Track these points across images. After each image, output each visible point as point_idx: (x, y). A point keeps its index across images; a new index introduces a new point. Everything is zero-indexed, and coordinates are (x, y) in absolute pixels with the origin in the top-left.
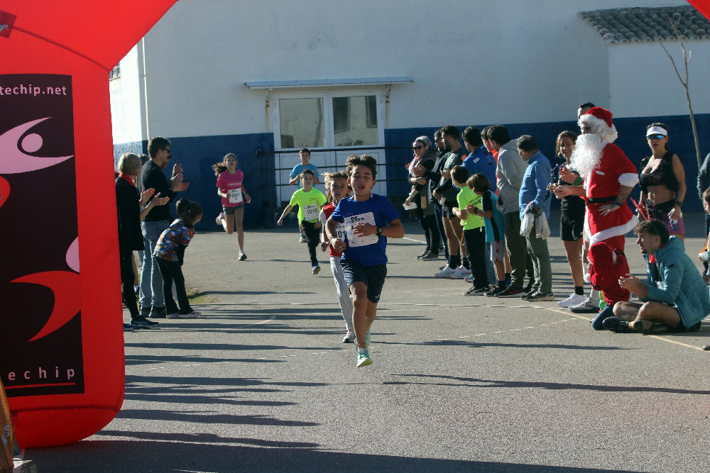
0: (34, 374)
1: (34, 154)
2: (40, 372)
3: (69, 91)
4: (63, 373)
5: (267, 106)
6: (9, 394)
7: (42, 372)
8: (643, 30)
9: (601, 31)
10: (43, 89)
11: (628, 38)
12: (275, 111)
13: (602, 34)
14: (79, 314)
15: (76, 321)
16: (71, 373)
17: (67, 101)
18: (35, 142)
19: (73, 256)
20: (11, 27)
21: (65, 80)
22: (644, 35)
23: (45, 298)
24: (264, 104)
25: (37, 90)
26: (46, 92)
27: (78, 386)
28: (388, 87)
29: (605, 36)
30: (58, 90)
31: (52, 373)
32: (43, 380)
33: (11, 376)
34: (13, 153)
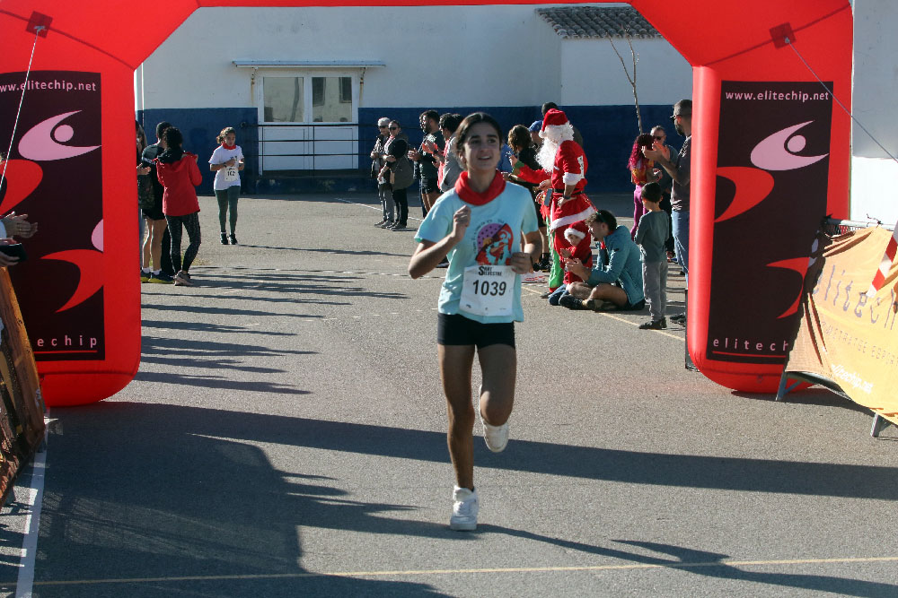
0: (61, 341)
1: (63, 143)
2: (66, 340)
3: (98, 87)
4: (87, 342)
5: (253, 83)
6: (38, 358)
7: (67, 339)
8: (592, 28)
9: (555, 27)
10: (76, 85)
11: (579, 34)
12: (259, 88)
13: (556, 30)
14: (102, 289)
15: (99, 295)
16: (93, 342)
17: (97, 95)
18: (66, 133)
19: (98, 237)
20: (48, 28)
21: (94, 77)
22: (593, 32)
23: (72, 274)
24: (250, 81)
25: (70, 86)
26: (78, 88)
27: (100, 353)
28: (363, 70)
29: (559, 31)
30: (88, 87)
31: (75, 341)
32: (68, 347)
33: (40, 342)
34: (46, 142)
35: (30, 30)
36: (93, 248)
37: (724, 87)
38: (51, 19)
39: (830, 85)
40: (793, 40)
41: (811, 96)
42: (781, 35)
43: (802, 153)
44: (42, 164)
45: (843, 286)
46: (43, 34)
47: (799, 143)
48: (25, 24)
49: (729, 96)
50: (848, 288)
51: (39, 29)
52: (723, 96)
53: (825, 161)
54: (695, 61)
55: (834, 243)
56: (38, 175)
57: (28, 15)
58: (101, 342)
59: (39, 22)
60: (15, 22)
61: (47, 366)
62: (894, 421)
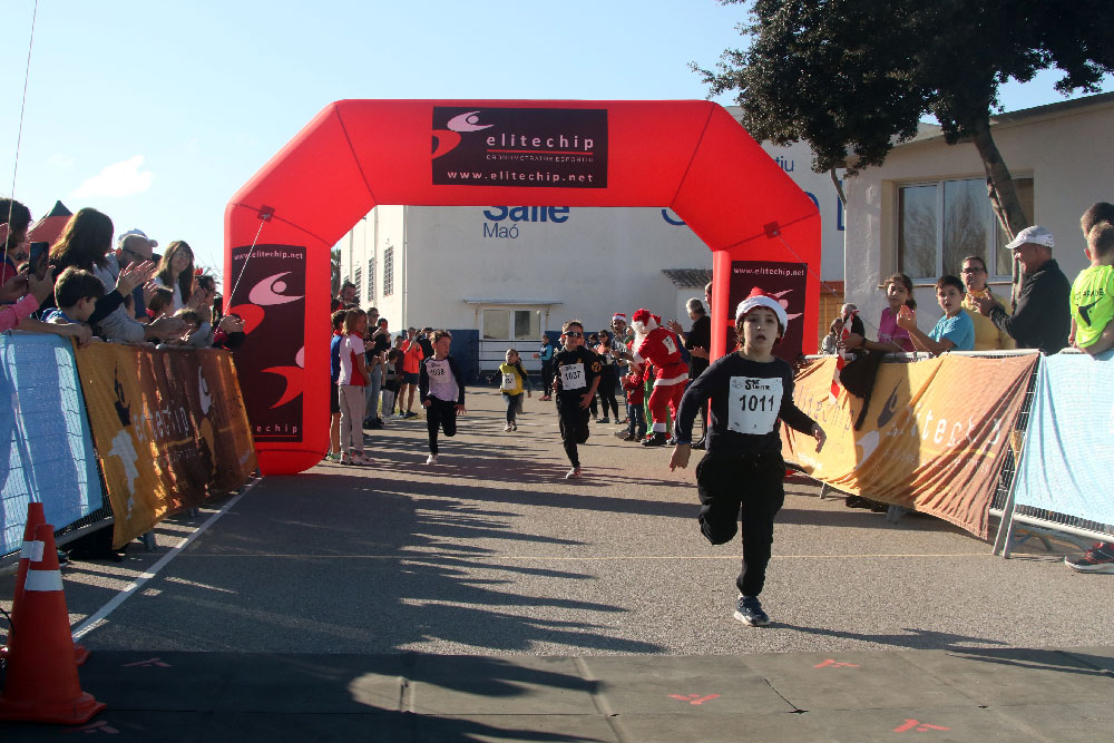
0: (272, 428)
1: (280, 294)
3: (305, 256)
4: (290, 430)
5: (476, 313)
6: (256, 440)
7: (277, 428)
8: (697, 282)
10: (289, 254)
11: (689, 286)
12: (481, 317)
13: (673, 282)
14: (302, 394)
15: (300, 397)
16: (295, 430)
17: (302, 263)
18: (281, 286)
19: (300, 358)
20: (272, 215)
21: (302, 250)
22: (698, 285)
23: (281, 383)
25: (285, 255)
26: (290, 256)
27: (299, 438)
28: (548, 306)
29: (676, 283)
30: (297, 256)
31: (283, 428)
32: (277, 433)
33: (259, 429)
34: (268, 293)
35: (260, 217)
36: (296, 365)
37: (734, 264)
38: (274, 210)
39: (806, 265)
40: (779, 234)
41: (792, 272)
42: (771, 230)
44: (264, 307)
45: (807, 399)
46: (268, 220)
47: (785, 303)
48: (257, 213)
49: (736, 271)
50: (811, 400)
51: (265, 216)
52: (732, 271)
53: (801, 318)
54: (715, 247)
55: (802, 370)
56: (261, 315)
57: (259, 207)
58: (300, 430)
59: (266, 212)
60: (250, 212)
61: (263, 445)
62: (834, 485)
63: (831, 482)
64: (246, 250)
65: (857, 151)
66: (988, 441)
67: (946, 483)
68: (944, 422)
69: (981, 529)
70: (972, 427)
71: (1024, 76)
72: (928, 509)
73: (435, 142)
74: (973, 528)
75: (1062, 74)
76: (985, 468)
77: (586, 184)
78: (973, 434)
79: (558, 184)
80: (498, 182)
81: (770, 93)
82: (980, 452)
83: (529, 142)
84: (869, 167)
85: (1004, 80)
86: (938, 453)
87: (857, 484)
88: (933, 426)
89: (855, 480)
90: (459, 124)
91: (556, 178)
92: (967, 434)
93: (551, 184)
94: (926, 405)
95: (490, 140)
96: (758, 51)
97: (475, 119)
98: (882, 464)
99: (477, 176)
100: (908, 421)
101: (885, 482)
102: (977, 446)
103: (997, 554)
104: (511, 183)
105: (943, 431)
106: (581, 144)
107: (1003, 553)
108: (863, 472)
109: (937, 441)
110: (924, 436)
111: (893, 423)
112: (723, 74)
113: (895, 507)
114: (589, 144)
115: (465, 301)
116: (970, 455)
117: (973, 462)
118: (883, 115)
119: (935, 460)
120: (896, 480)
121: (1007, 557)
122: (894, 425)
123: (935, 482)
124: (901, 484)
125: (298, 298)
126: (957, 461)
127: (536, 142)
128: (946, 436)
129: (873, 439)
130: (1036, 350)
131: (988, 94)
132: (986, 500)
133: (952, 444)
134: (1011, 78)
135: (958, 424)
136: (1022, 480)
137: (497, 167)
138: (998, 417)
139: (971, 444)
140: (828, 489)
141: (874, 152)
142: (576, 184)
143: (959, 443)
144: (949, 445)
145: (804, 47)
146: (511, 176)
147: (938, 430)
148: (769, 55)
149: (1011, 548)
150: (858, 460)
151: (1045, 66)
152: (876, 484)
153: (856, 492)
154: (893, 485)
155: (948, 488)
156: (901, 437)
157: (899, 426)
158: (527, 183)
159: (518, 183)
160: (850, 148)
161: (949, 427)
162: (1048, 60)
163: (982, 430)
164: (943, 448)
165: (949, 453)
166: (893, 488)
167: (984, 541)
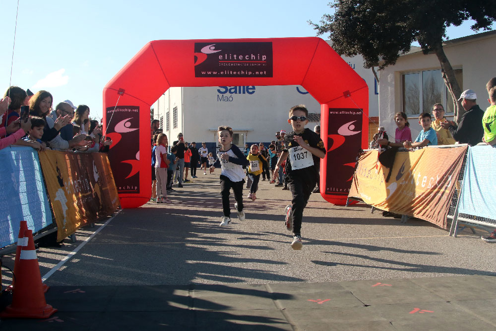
0: (126, 188)
1: (128, 128)
3: (139, 111)
4: (134, 188)
6: (119, 193)
7: (128, 187)
14: (139, 172)
15: (138, 174)
16: (136, 188)
17: (138, 114)
18: (129, 124)
19: (138, 156)
20: (124, 93)
21: (138, 108)
23: (130, 167)
24: (214, 135)
25: (130, 110)
26: (132, 111)
27: (138, 191)
28: (246, 131)
30: (135, 110)
31: (131, 188)
32: (128, 189)
33: (120, 188)
34: (123, 127)
35: (119, 94)
36: (136, 159)
37: (330, 110)
38: (124, 90)
39: (362, 109)
40: (350, 96)
41: (356, 113)
42: (346, 94)
43: (354, 130)
44: (121, 134)
45: (364, 169)
46: (122, 95)
47: (353, 127)
48: (117, 92)
49: (331, 113)
51: (121, 93)
52: (329, 113)
53: (360, 133)
54: (321, 102)
55: (361, 156)
56: (120, 137)
57: (118, 89)
58: (138, 187)
59: (121, 91)
60: (114, 91)
61: (122, 195)
62: (377, 207)
63: (375, 206)
64: (112, 108)
65: (383, 58)
66: (446, 185)
67: (427, 204)
68: (425, 177)
69: (444, 224)
70: (438, 179)
71: (458, 23)
72: (419, 216)
73: (196, 58)
74: (440, 224)
75: (474, 22)
76: (445, 197)
77: (263, 76)
78: (439, 182)
79: (251, 76)
80: (224, 76)
81: (344, 33)
82: (442, 190)
83: (237, 57)
84: (389, 66)
85: (448, 25)
86: (423, 191)
87: (387, 206)
88: (421, 179)
89: (387, 204)
90: (207, 50)
91: (250, 73)
92: (436, 182)
93: (248, 76)
94: (417, 170)
95: (220, 57)
96: (338, 15)
97: (214, 48)
98: (398, 197)
99: (215, 73)
100: (410, 178)
101: (400, 205)
102: (441, 188)
103: (451, 235)
104: (230, 76)
105: (425, 181)
106: (261, 58)
107: (454, 235)
108: (390, 201)
109: (423, 186)
110: (417, 184)
111: (403, 178)
112: (323, 25)
113: (405, 216)
114: (264, 57)
115: (210, 130)
116: (438, 192)
117: (440, 194)
118: (395, 42)
119: (422, 194)
120: (404, 204)
121: (456, 236)
122: (403, 179)
123: (422, 204)
124: (407, 206)
125: (136, 129)
126: (432, 195)
127: (241, 57)
128: (427, 184)
129: (394, 186)
130: (466, 144)
131: (442, 32)
132: (445, 212)
133: (430, 187)
134: (452, 25)
135: (432, 178)
136: (462, 202)
137: (223, 69)
138: (450, 174)
139: (438, 187)
140: (374, 209)
141: (391, 59)
142: (259, 76)
143: (433, 187)
144: (428, 187)
145: (359, 13)
146: (230, 73)
147: (423, 181)
148: (343, 16)
149: (458, 233)
150: (388, 195)
151: (466, 19)
152: (396, 206)
153: (387, 210)
154: (404, 206)
155: (428, 207)
156: (406, 185)
157: (406, 180)
158: (237, 76)
159: (233, 76)
160: (380, 57)
161: (428, 179)
162: (468, 16)
163: (443, 180)
164: (425, 189)
165: (429, 191)
166: (404, 208)
167: (445, 230)
